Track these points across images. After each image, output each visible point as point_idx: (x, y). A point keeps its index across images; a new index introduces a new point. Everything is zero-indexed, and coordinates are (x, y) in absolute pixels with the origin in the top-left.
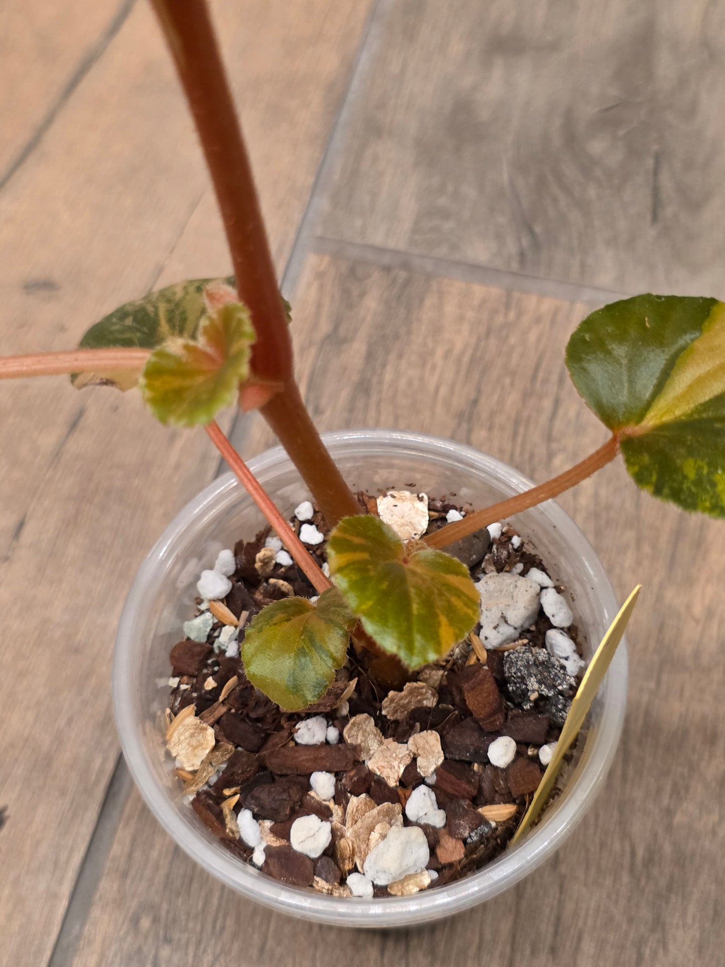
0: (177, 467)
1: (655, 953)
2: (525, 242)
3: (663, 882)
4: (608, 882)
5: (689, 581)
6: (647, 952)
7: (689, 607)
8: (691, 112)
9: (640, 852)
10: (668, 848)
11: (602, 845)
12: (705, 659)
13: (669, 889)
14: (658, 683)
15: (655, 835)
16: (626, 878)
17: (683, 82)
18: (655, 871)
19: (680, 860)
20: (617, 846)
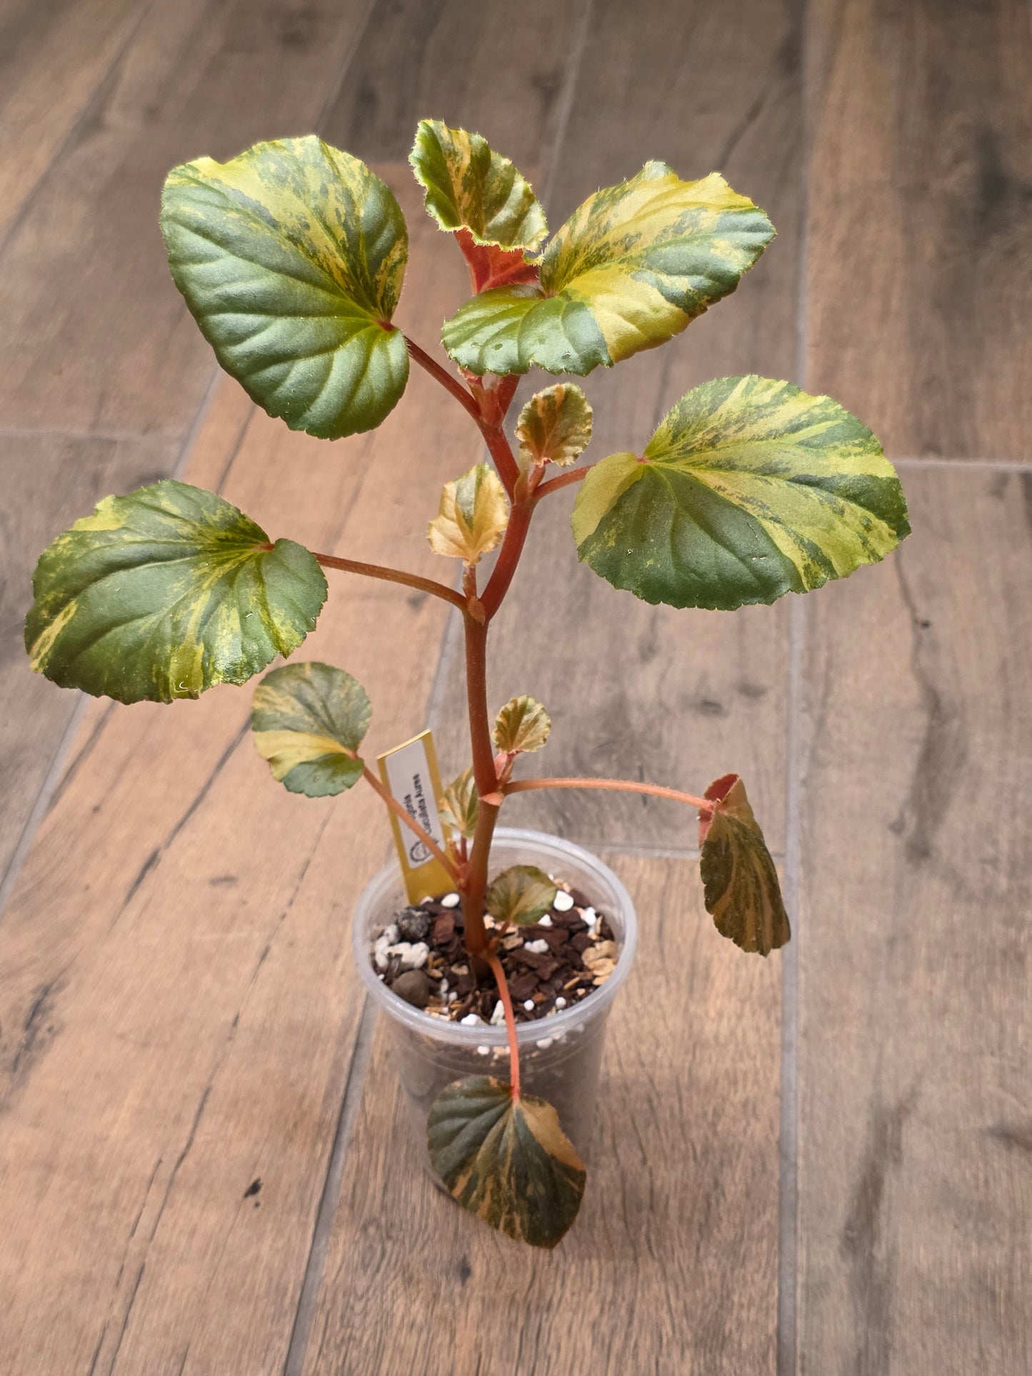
0: (343, 973)
1: (718, 1202)
2: (561, 822)
3: (717, 1162)
4: (681, 1166)
5: (704, 999)
6: (713, 1201)
7: (706, 1013)
8: (658, 743)
9: (699, 1149)
10: (716, 1144)
11: (673, 1147)
12: (722, 1040)
13: (722, 1163)
14: (694, 1056)
15: (707, 1138)
16: (692, 1163)
17: (650, 726)
18: (711, 1157)
19: (725, 1149)
20: (683, 1146)
